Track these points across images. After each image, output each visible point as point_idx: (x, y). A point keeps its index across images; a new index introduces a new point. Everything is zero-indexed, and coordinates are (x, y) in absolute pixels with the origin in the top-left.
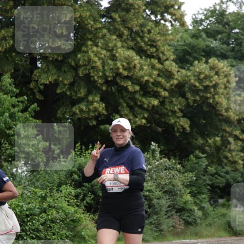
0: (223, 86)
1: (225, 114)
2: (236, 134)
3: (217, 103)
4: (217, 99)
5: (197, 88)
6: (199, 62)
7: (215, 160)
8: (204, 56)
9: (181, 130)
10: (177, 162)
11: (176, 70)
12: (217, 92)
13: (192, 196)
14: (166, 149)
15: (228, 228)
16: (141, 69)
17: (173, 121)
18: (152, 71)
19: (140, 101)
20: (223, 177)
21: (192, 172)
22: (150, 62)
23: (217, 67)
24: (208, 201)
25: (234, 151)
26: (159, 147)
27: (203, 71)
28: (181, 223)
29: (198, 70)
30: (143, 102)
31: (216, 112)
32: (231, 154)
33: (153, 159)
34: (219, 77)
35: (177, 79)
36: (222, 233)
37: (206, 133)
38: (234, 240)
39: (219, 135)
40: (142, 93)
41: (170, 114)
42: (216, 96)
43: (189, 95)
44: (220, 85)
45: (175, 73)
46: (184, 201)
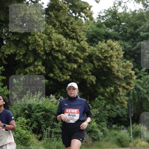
0: (116, 57)
1: (117, 74)
2: (123, 85)
3: (112, 67)
4: (112, 64)
5: (100, 58)
6: (101, 42)
7: (110, 102)
8: (104, 39)
9: (91, 83)
11: (88, 46)
12: (112, 60)
13: (97, 123)
15: (118, 142)
16: (67, 46)
17: (86, 77)
18: (73, 47)
19: (66, 65)
20: (115, 112)
21: (96, 108)
22: (72, 42)
23: (112, 45)
24: (107, 126)
25: (122, 96)
27: (104, 47)
28: (90, 139)
29: (100, 47)
30: (68, 66)
31: (111, 72)
32: (120, 97)
34: (113, 51)
35: (88, 52)
36: (115, 146)
37: (106, 85)
39: (113, 86)
40: (67, 60)
42: (111, 63)
43: (95, 62)
44: (114, 56)
45: (87, 49)
46: (92, 126)
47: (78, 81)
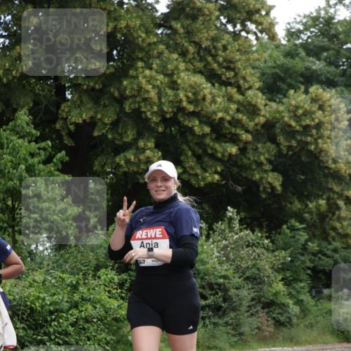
0: (330, 127)
1: (333, 166)
2: (348, 195)
3: (321, 151)
4: (320, 145)
5: (292, 129)
6: (295, 92)
7: (318, 233)
8: (302, 83)
9: (269, 190)
10: (264, 235)
11: (263, 102)
12: (322, 135)
13: (285, 285)
14: (247, 216)
16: (214, 101)
17: (257, 177)
18: (229, 105)
19: (212, 148)
20: (330, 257)
21: (285, 250)
22: (226, 91)
23: (319, 99)
24: (309, 292)
25: (345, 219)
26: (238, 213)
27: (302, 104)
28: (270, 323)
29: (294, 103)
30: (216, 150)
31: (319, 163)
32: (341, 223)
33: (230, 232)
34: (324, 114)
35: (264, 116)
36: (329, 338)
37: (306, 193)
38: (346, 348)
39: (324, 197)
40: (214, 136)
41: (254, 167)
42: (320, 141)
43: (281, 139)
44: (326, 125)
45: (262, 107)
46: (274, 291)
47: (240, 186)
